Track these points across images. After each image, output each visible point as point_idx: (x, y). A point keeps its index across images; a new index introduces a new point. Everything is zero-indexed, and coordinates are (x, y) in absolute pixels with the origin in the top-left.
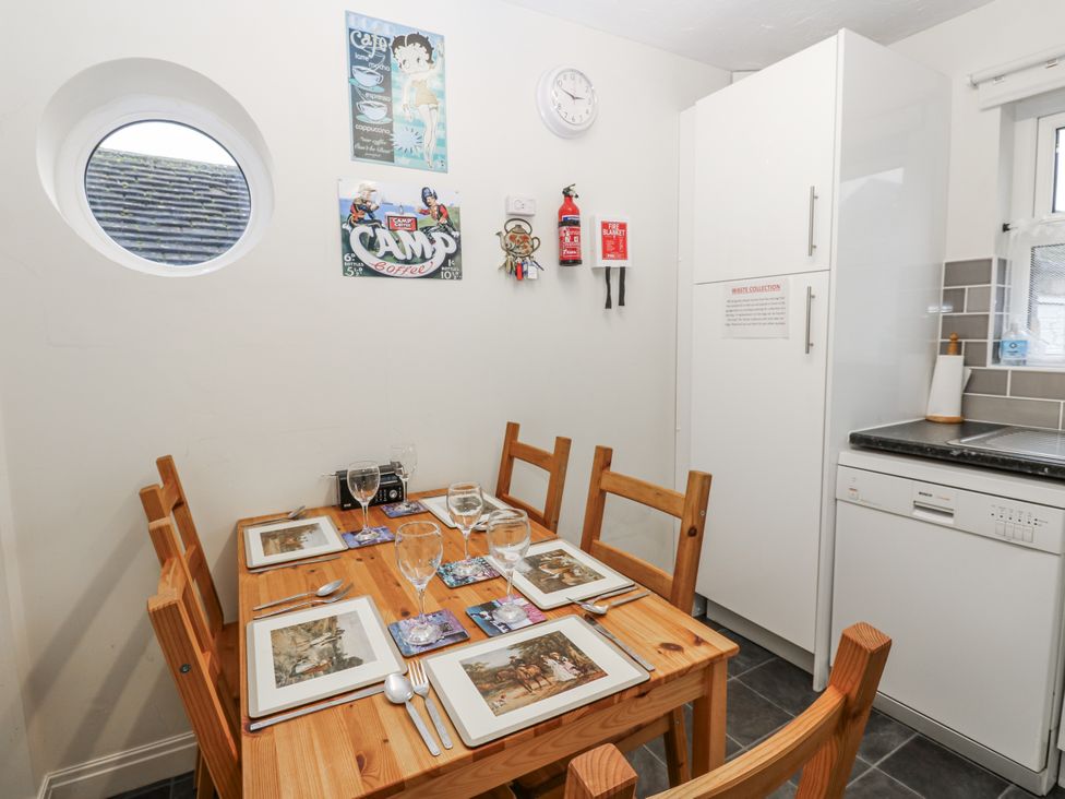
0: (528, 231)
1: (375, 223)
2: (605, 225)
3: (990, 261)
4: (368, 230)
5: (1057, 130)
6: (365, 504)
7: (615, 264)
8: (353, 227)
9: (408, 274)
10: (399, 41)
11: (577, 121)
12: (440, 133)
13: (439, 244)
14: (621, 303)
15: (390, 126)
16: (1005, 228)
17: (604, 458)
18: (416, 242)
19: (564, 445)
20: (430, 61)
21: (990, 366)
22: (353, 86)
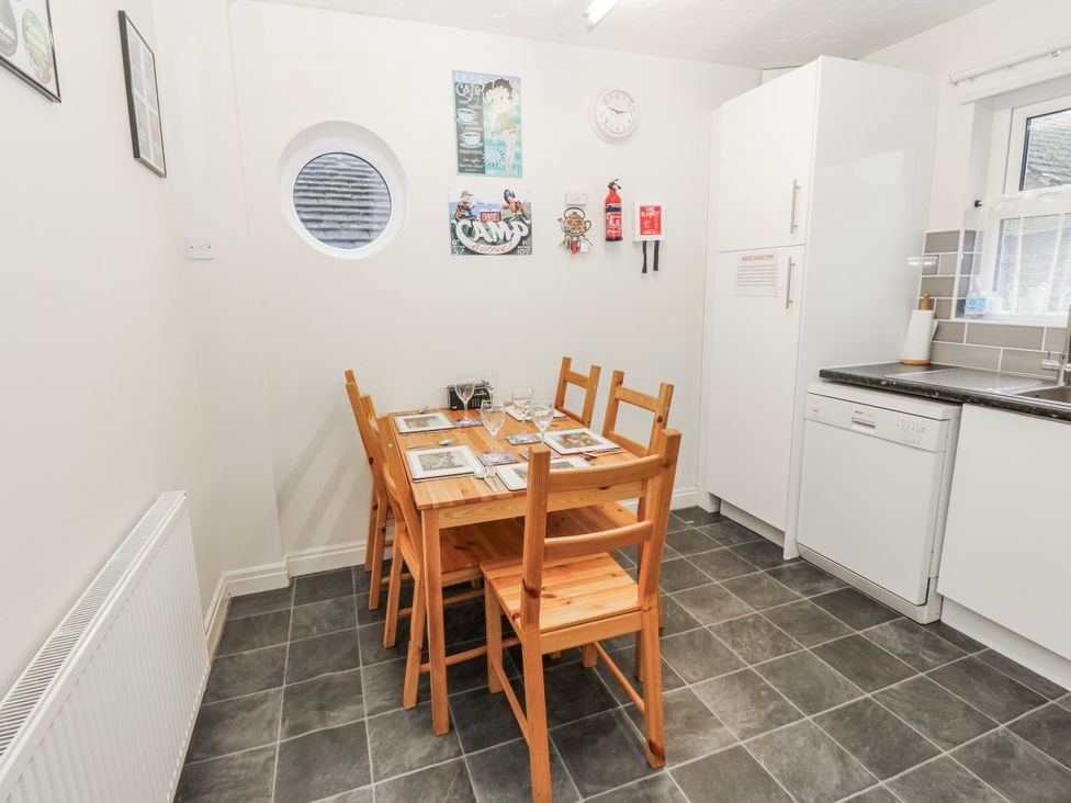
0: (582, 216)
1: (472, 218)
2: (643, 209)
3: (958, 232)
4: (468, 223)
5: (1029, 119)
6: (465, 403)
7: (651, 238)
8: (458, 221)
9: (494, 252)
10: (489, 86)
11: (621, 129)
12: (517, 149)
13: (516, 230)
14: (656, 268)
15: (482, 149)
16: (977, 204)
17: (619, 379)
18: (500, 229)
19: (596, 370)
20: (510, 98)
21: (953, 319)
22: (458, 124)
